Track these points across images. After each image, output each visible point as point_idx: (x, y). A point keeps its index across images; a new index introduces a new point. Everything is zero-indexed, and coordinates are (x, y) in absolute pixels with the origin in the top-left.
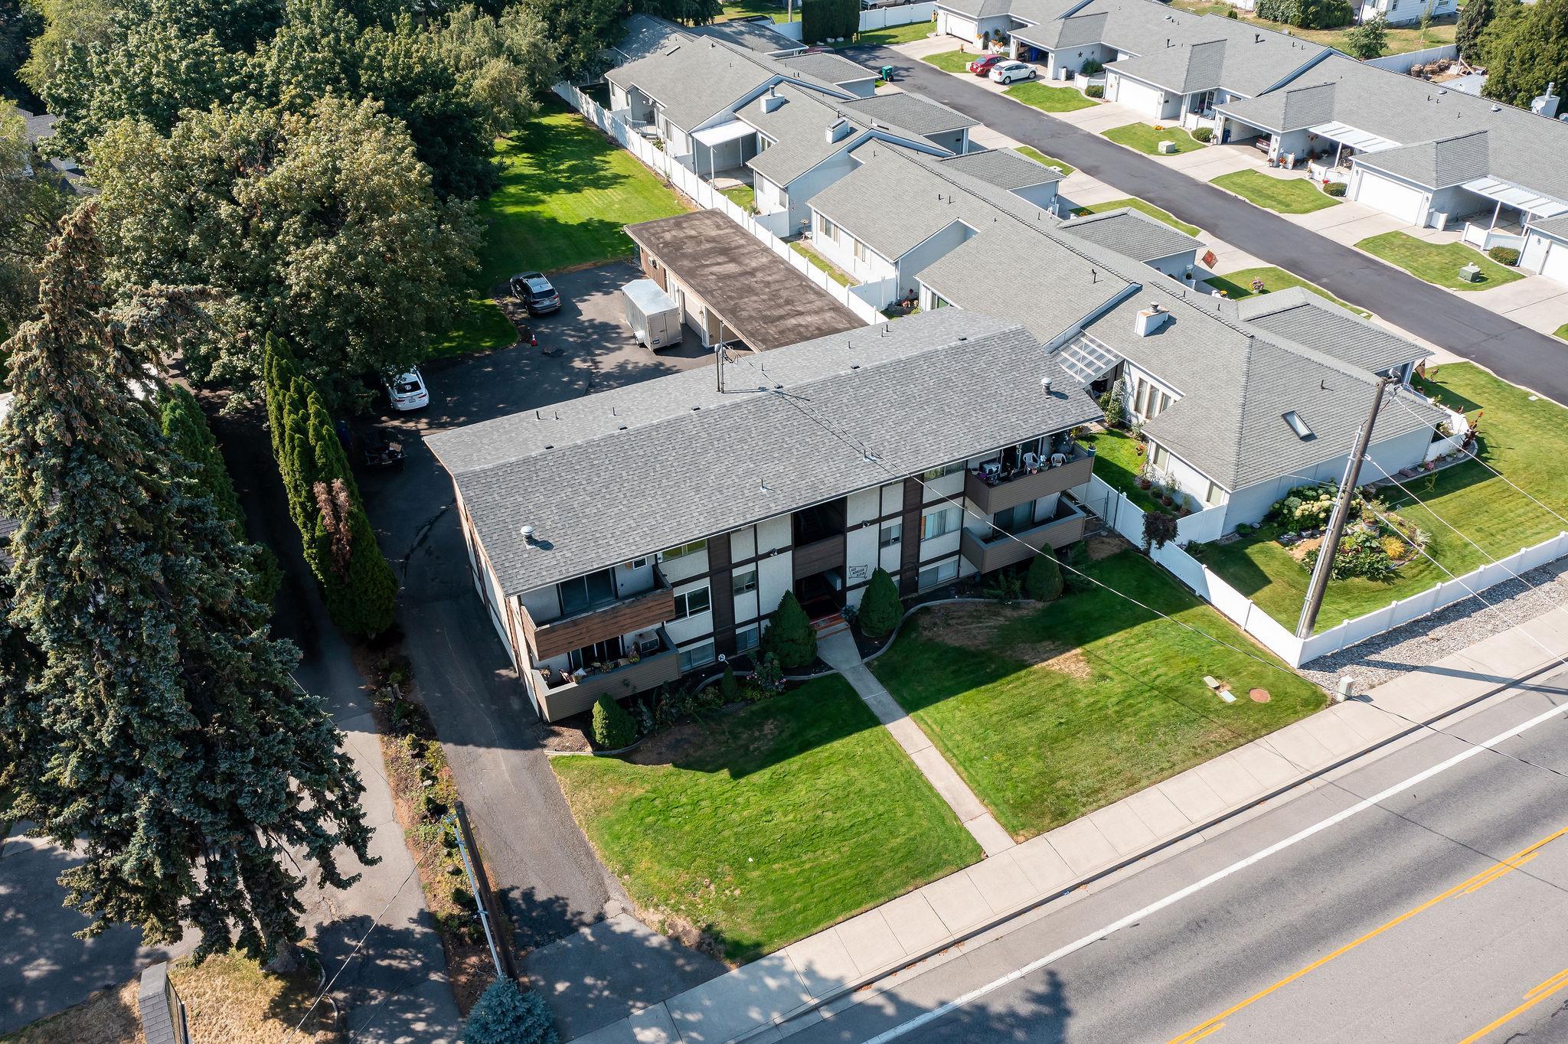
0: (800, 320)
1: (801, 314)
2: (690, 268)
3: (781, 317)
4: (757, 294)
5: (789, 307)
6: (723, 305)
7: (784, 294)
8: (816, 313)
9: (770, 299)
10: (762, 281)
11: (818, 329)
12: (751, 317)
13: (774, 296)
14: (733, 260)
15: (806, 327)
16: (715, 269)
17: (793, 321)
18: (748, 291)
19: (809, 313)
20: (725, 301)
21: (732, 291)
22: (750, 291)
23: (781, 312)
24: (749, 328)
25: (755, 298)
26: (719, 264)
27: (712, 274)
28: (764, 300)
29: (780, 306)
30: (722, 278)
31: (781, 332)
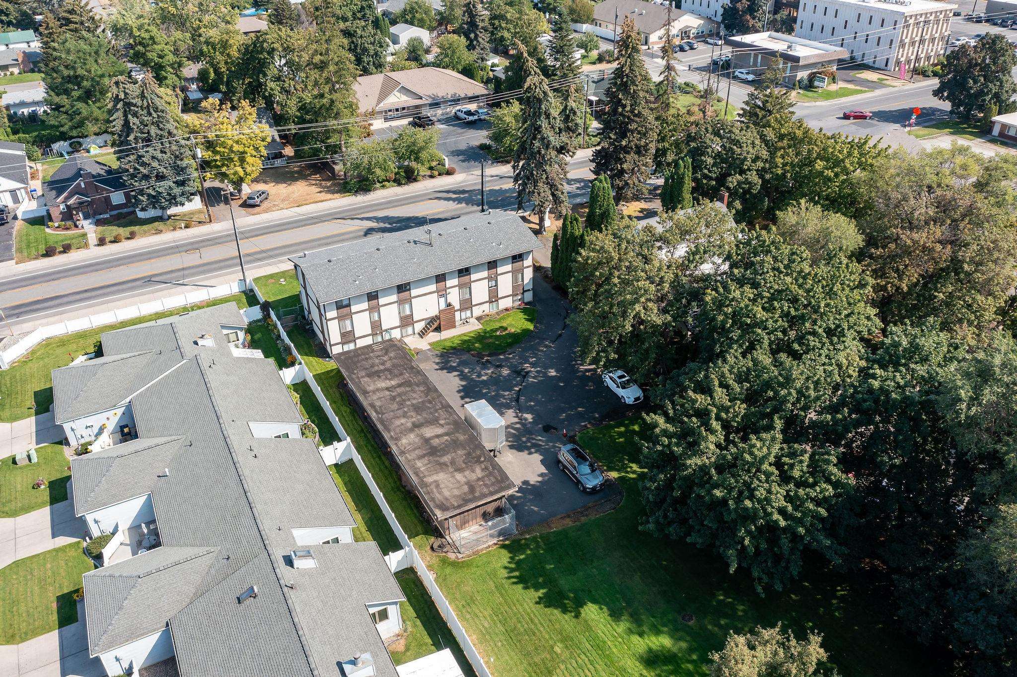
0: (389, 383)
1: (387, 389)
2: (458, 432)
3: (399, 386)
4: (413, 405)
5: (393, 394)
6: (435, 395)
7: (395, 406)
8: (378, 390)
9: (404, 400)
10: (408, 418)
11: (379, 377)
12: (418, 386)
13: (401, 404)
14: (427, 441)
15: (386, 378)
16: (440, 431)
17: (393, 383)
18: (419, 408)
19: (382, 389)
20: (434, 399)
21: (429, 408)
22: (417, 409)
23: (399, 390)
24: (420, 377)
25: (414, 402)
26: (438, 436)
27: (442, 426)
28: (409, 400)
29: (399, 395)
30: (434, 422)
31: (401, 374)
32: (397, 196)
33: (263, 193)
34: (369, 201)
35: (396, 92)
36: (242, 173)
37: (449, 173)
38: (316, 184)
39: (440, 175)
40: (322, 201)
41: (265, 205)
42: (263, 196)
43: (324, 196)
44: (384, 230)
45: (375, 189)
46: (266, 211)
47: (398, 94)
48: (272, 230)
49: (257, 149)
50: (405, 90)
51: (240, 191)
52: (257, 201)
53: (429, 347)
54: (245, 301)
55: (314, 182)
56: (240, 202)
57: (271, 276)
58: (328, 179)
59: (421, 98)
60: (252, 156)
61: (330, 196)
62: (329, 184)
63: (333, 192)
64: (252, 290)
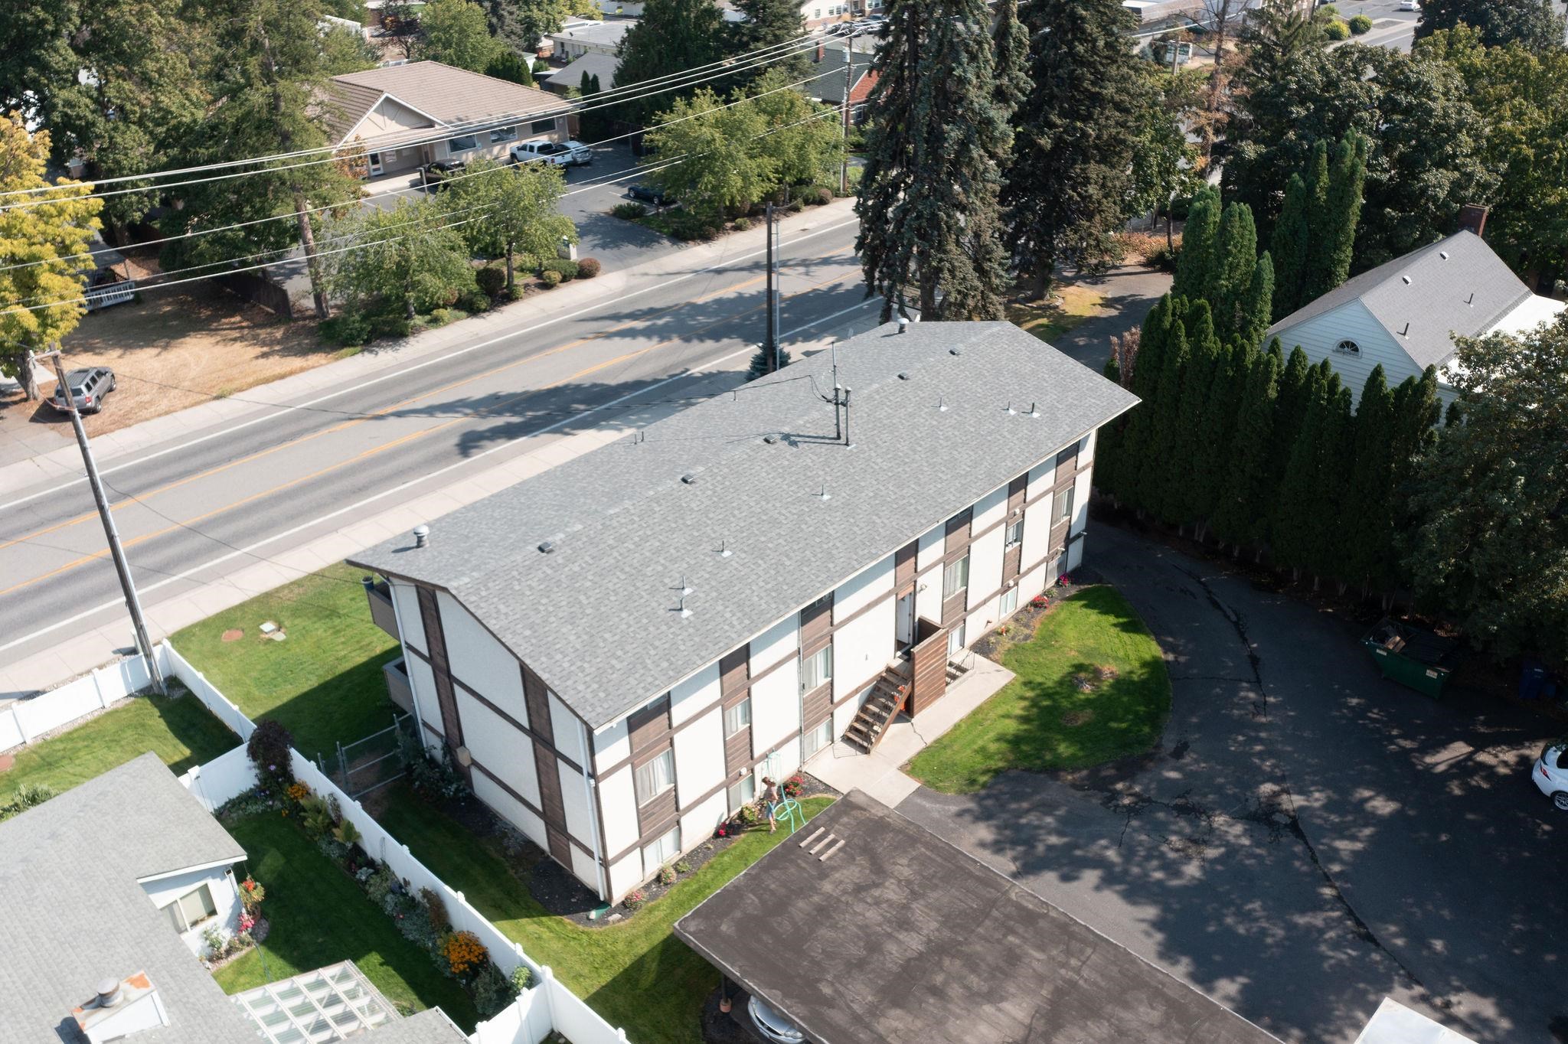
32: (482, 339)
33: (100, 374)
34: (416, 361)
35: (371, 113)
36: (31, 322)
37: (585, 273)
38: (242, 339)
39: (565, 279)
40: (282, 377)
41: (112, 407)
42: (102, 382)
43: (277, 364)
44: (510, 432)
45: (416, 330)
46: (123, 422)
47: (379, 119)
48: (165, 472)
49: (64, 249)
50: (393, 108)
51: (25, 378)
52: (88, 397)
53: (914, 785)
54: (161, 725)
55: (236, 334)
56: (32, 408)
57: (225, 619)
58: (271, 322)
59: (431, 124)
60: (53, 268)
61: (296, 362)
62: (279, 334)
63: (303, 352)
64: (174, 682)
